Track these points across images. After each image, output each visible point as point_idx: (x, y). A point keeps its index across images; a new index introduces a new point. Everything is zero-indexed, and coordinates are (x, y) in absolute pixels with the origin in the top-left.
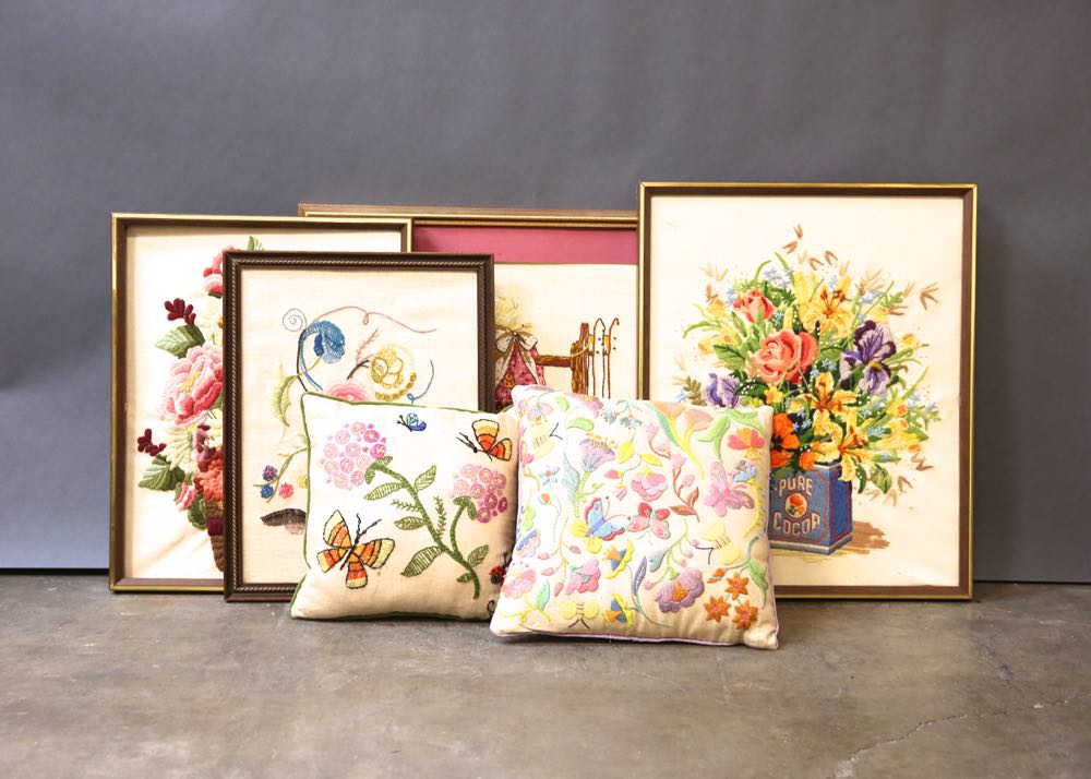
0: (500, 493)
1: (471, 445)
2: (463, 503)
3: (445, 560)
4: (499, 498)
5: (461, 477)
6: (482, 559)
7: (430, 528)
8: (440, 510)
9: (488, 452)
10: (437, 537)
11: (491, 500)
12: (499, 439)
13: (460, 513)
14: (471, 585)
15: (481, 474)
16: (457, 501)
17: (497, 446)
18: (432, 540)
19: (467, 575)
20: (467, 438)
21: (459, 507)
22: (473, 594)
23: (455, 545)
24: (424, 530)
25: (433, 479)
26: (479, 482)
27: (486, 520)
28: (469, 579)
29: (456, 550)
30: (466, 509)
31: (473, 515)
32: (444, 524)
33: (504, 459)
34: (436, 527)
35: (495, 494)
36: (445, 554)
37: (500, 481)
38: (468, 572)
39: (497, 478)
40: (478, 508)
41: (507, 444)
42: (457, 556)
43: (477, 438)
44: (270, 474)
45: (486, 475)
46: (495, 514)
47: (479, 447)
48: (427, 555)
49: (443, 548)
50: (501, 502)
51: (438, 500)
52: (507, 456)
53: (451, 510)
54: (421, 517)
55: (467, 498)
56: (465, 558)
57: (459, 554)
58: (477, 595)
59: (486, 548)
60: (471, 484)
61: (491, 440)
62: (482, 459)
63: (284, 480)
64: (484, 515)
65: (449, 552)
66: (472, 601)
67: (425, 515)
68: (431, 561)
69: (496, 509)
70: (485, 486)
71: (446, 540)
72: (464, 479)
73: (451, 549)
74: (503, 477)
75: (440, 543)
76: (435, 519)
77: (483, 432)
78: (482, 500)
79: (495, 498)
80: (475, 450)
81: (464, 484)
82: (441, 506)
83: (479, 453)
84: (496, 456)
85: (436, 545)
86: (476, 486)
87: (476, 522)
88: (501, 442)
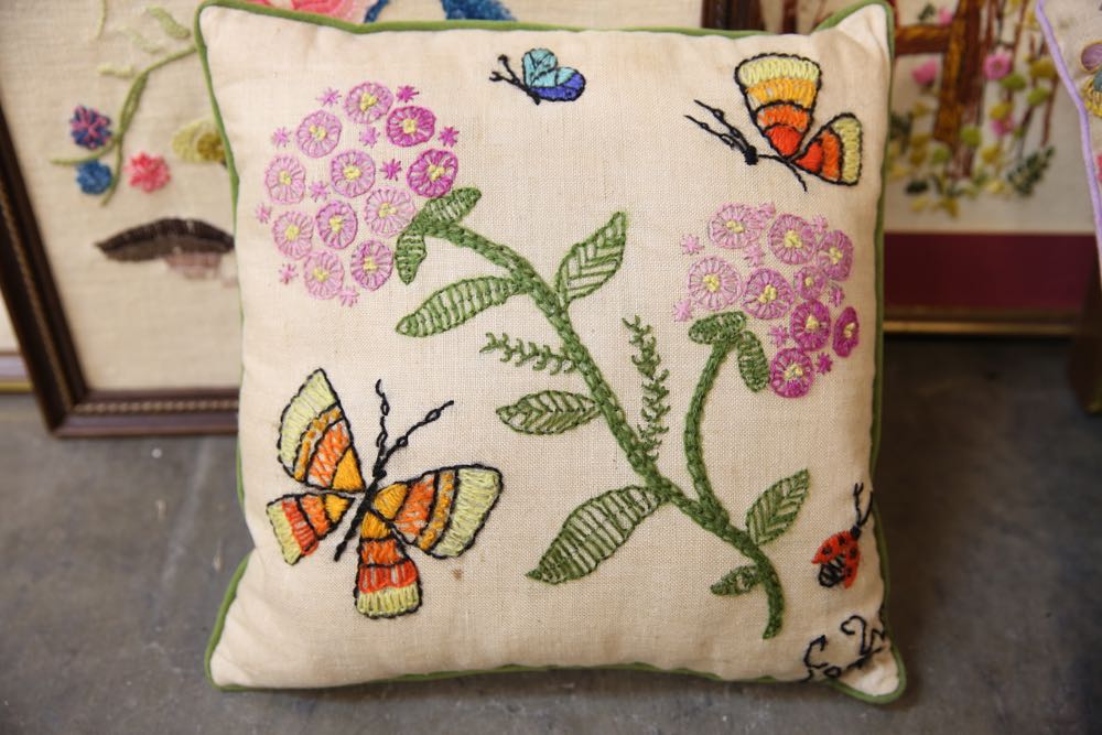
0: (838, 295)
1: (734, 138)
2: (721, 335)
3: (670, 529)
4: (836, 312)
5: (711, 250)
6: (790, 518)
7: (618, 425)
8: (648, 362)
9: (791, 160)
10: (640, 453)
11: (811, 322)
12: (823, 116)
13: (712, 371)
14: (758, 601)
15: (776, 235)
16: (702, 331)
17: (817, 140)
18: (626, 466)
19: (744, 571)
20: (720, 115)
21: (708, 350)
22: (764, 625)
23: (701, 478)
24: (597, 437)
25: (618, 259)
26: (771, 262)
27: (798, 390)
28: (751, 582)
29: (708, 495)
30: (732, 357)
31: (759, 375)
32: (662, 412)
33: (840, 182)
34: (635, 421)
35: (825, 300)
36: (672, 512)
37: (836, 256)
38: (748, 562)
39: (826, 247)
40: (771, 352)
41: (846, 130)
42: (711, 514)
43: (754, 116)
44: (91, 130)
45: (791, 238)
46: (826, 365)
47: (761, 145)
48: (609, 515)
49: (664, 491)
50: (841, 326)
51: (638, 331)
52: (849, 172)
53: (684, 361)
54: (586, 392)
55: (734, 319)
56: (738, 522)
57: (719, 508)
58: (775, 626)
59: (802, 480)
60: (745, 271)
61: (798, 120)
62: (774, 184)
63: (139, 144)
64: (793, 372)
65: (684, 503)
66: (760, 644)
67: (598, 383)
68: (626, 534)
69: (829, 350)
70: (788, 272)
71: (672, 462)
72: (722, 254)
73: (692, 494)
74: (844, 242)
75: (654, 474)
76: (630, 395)
77: (773, 95)
78: (785, 322)
79: (822, 314)
80: (752, 157)
81: (726, 272)
82: (649, 350)
83: (763, 163)
84: (817, 172)
85: (640, 481)
86: (761, 277)
87: (768, 395)
88: (828, 127)
